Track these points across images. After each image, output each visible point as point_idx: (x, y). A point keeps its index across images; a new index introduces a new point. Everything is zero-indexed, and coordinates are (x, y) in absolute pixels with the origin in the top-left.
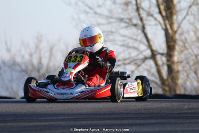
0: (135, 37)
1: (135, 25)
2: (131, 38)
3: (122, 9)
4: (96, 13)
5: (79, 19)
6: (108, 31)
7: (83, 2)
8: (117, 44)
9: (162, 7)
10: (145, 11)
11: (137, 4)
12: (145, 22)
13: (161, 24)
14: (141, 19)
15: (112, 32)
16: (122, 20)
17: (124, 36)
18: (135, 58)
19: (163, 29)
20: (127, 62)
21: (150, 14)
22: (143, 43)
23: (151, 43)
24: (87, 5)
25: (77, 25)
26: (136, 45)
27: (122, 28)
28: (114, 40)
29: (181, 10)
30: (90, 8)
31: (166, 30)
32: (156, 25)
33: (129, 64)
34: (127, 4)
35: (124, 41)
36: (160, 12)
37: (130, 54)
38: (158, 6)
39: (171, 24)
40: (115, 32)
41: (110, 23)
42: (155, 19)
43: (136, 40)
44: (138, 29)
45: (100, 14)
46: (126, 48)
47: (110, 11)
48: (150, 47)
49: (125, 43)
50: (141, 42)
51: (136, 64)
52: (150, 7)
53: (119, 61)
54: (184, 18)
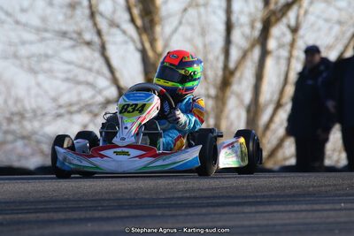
0: (88, 65)
1: (89, 44)
2: (81, 66)
3: (65, 14)
4: (17, 22)
6: (40, 55)
8: (56, 78)
9: (136, 12)
10: (106, 18)
11: (91, 7)
12: (106, 38)
13: (134, 41)
14: (99, 33)
15: (47, 56)
16: (64, 34)
17: (69, 63)
18: (90, 102)
19: (137, 49)
20: (75, 108)
21: (114, 24)
22: (103, 75)
23: (118, 75)
26: (90, 78)
27: (66, 48)
29: (169, 16)
30: (8, 14)
31: (143, 52)
32: (126, 43)
33: (79, 111)
34: (72, 6)
35: (69, 71)
36: (133, 20)
37: (79, 94)
38: (129, 9)
39: (153, 41)
40: (52, 57)
41: (43, 40)
42: (124, 32)
43: (90, 70)
44: (93, 50)
45: (25, 25)
46: (72, 85)
47: (44, 19)
48: (115, 81)
49: (71, 75)
50: (99, 73)
51: (91, 112)
52: (114, 12)
53: (60, 107)
54: (175, 30)
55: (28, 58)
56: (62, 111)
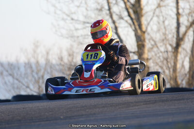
4: (72, 19)
5: (58, 25)
6: (85, 35)
7: (60, 10)
9: (131, 11)
10: (117, 15)
11: (109, 9)
12: (117, 25)
14: (114, 22)
19: (134, 30)
21: (121, 18)
24: (64, 13)
25: (56, 31)
30: (68, 16)
32: (127, 27)
34: (101, 10)
36: (129, 15)
38: (127, 9)
39: (140, 26)
42: (127, 21)
45: (77, 20)
47: (86, 17)
52: (120, 12)
54: (152, 19)
55: (78, 37)
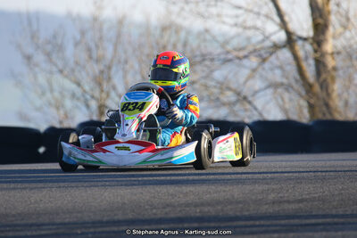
0: (256, 10)
2: (247, 10)
8: (224, 23)
17: (240, 8)
18: (258, 47)
20: (241, 54)
22: (272, 19)
23: (286, 18)
28: (219, 15)
33: (246, 57)
35: (237, 16)
37: (248, 39)
43: (258, 14)
46: (240, 29)
48: (284, 26)
49: (240, 20)
50: (267, 16)
51: (260, 56)
53: (228, 52)
56: (230, 56)
